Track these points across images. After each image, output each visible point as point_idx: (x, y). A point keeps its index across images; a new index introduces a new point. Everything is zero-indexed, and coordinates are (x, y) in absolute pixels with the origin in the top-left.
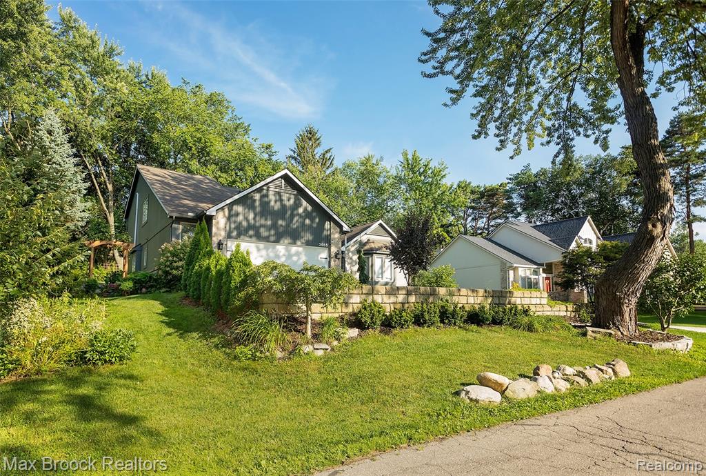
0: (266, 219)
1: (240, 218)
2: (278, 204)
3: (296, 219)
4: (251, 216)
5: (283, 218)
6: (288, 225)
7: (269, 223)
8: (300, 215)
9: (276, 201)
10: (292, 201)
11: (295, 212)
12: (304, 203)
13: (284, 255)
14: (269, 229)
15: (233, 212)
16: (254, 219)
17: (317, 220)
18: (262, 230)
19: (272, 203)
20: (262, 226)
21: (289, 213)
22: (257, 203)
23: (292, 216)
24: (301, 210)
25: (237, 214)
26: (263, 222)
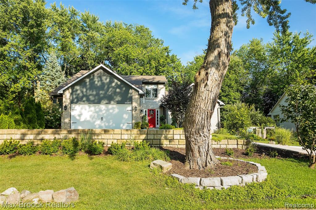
0: (93, 92)
1: (79, 92)
2: (100, 83)
3: (110, 89)
4: (85, 90)
5: (103, 90)
6: (106, 93)
7: (94, 93)
8: (113, 87)
9: (98, 81)
10: (108, 80)
11: (110, 86)
12: (116, 81)
13: (104, 110)
14: (94, 96)
15: (75, 90)
16: (86, 92)
17: (124, 89)
18: (91, 97)
19: (96, 83)
20: (90, 95)
21: (106, 87)
22: (88, 84)
23: (108, 88)
24: (113, 84)
25: (77, 90)
26: (91, 93)
